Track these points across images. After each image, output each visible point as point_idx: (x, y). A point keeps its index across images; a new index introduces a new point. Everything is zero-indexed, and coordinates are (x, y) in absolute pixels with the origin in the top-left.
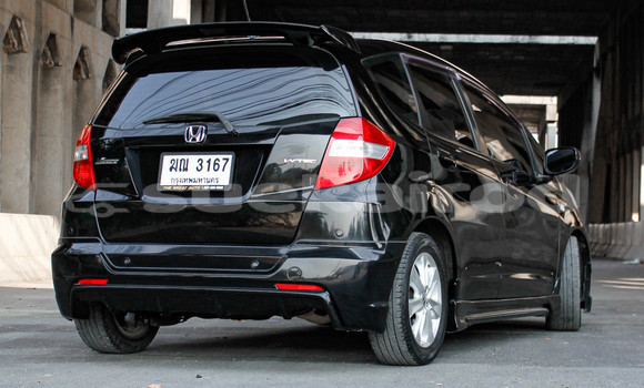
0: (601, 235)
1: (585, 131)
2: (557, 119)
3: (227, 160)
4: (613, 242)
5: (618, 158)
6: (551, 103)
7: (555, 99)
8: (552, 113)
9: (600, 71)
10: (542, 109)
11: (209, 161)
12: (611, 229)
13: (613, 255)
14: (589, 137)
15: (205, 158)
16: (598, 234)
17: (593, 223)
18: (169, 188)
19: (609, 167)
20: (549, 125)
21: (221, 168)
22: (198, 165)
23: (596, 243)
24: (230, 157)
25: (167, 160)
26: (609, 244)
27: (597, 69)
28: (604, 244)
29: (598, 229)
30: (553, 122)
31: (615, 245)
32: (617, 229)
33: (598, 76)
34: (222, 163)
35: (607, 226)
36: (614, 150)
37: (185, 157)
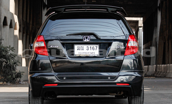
0: (163, 69)
1: (155, 30)
2: (142, 26)
3: (97, 47)
4: (168, 71)
5: (168, 40)
6: (140, 20)
7: (142, 19)
8: (141, 24)
9: (160, 8)
10: (137, 22)
11: (91, 47)
12: (167, 66)
13: (168, 76)
14: (156, 32)
15: (89, 46)
16: (161, 69)
17: (159, 64)
18: (78, 55)
19: (165, 43)
20: (140, 28)
21: (95, 49)
22: (87, 48)
23: (161, 72)
24: (98, 46)
25: (76, 47)
26: (166, 72)
27: (159, 7)
28: (164, 72)
29: (161, 66)
30: (141, 27)
31: (169, 72)
32: (169, 66)
33: (159, 10)
34: (95, 48)
35: (165, 65)
36: (167, 37)
37: (82, 46)
